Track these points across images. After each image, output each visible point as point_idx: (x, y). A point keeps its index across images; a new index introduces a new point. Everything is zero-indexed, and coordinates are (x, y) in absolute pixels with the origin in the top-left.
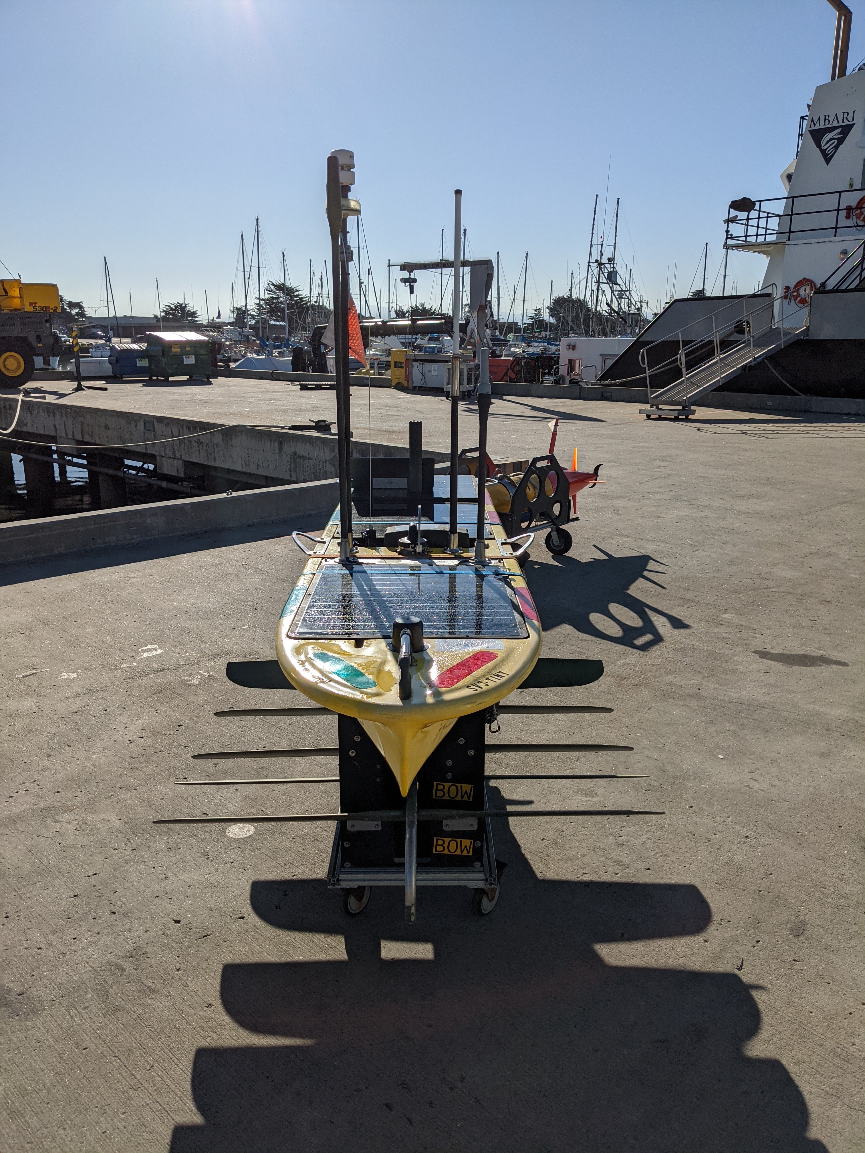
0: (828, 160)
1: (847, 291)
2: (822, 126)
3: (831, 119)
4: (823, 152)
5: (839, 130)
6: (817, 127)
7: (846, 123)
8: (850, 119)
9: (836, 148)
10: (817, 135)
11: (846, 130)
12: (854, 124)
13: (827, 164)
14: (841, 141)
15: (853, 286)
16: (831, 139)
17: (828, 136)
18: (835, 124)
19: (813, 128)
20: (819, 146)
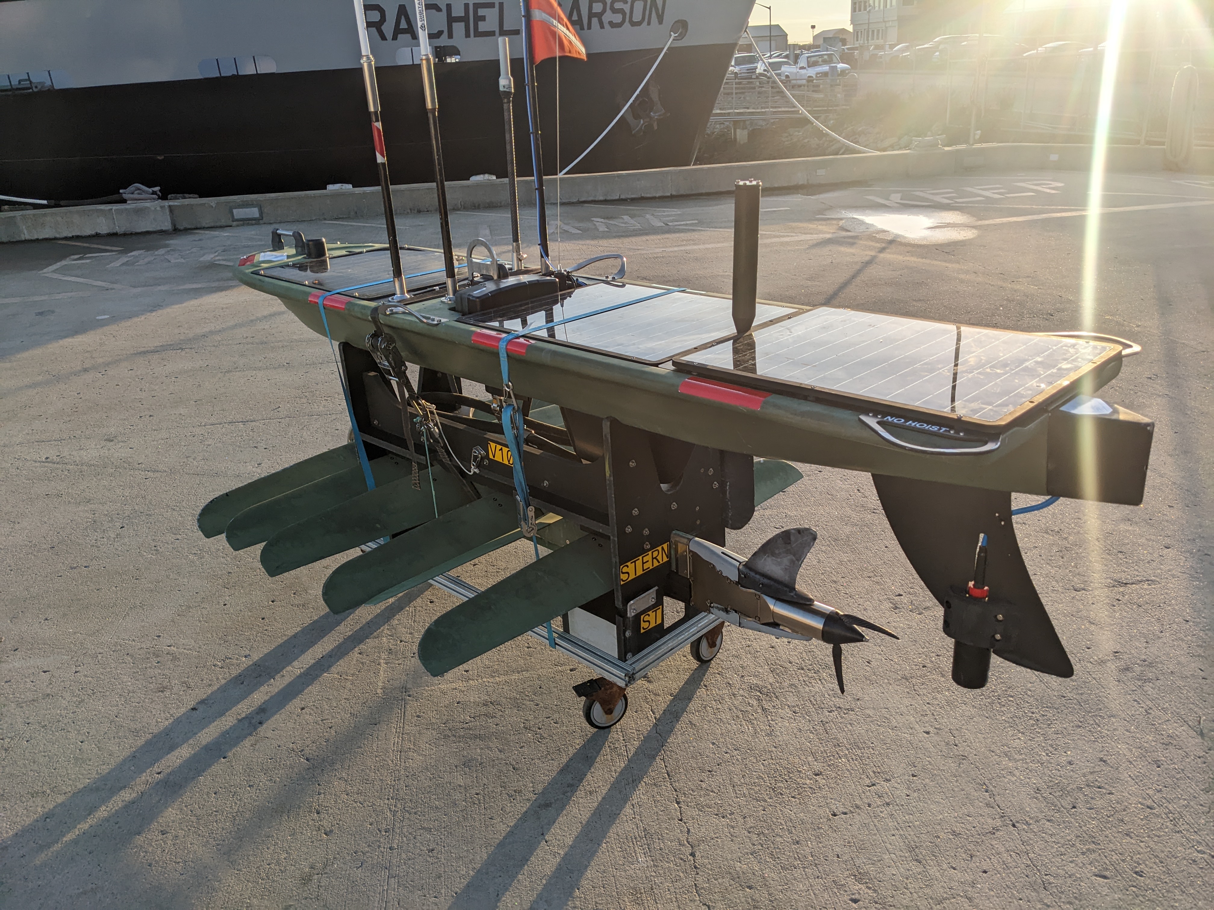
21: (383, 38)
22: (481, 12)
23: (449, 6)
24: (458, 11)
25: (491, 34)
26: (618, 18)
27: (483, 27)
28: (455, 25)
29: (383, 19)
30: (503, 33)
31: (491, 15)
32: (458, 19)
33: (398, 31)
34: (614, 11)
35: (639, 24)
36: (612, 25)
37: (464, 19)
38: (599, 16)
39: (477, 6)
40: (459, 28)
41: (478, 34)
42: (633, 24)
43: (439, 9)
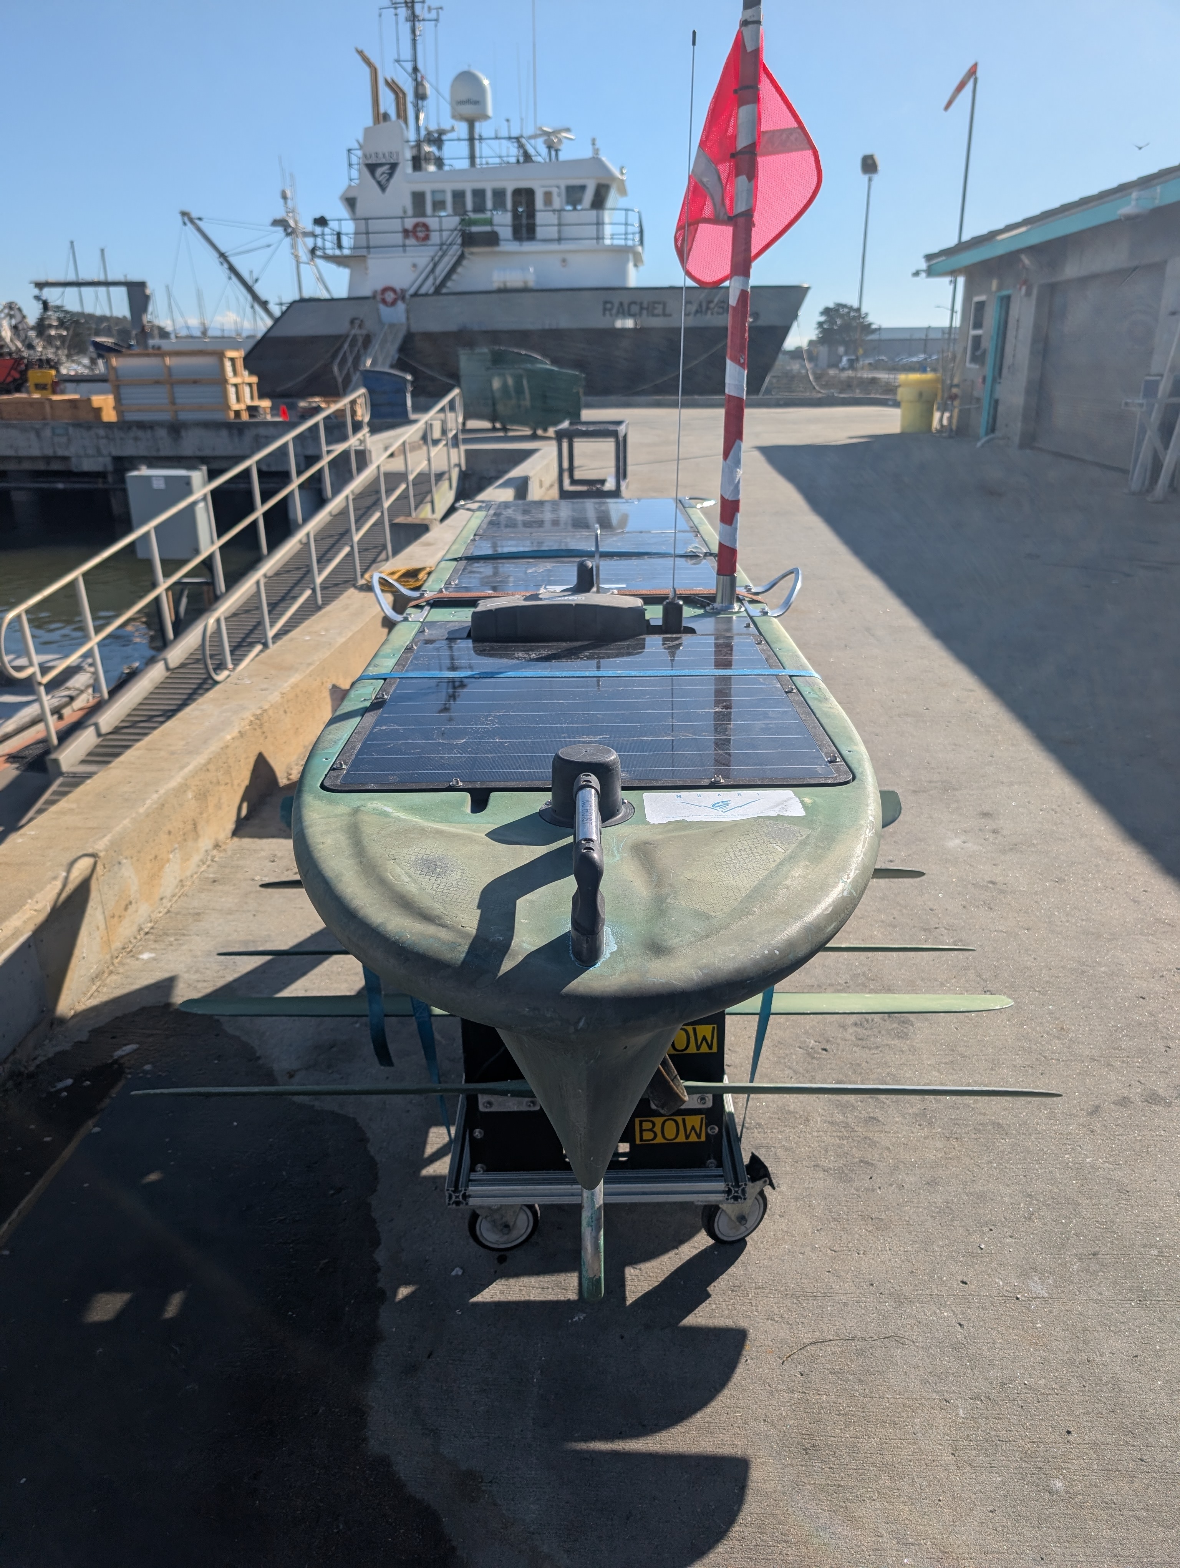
0: (383, 190)
1: (426, 295)
2: (374, 162)
3: (381, 155)
4: (379, 183)
5: (388, 166)
7: (392, 161)
8: (395, 157)
9: (388, 180)
10: (372, 168)
11: (393, 166)
12: (398, 164)
13: (384, 192)
14: (391, 175)
15: (430, 292)
16: (383, 173)
17: (379, 171)
18: (384, 161)
19: (368, 162)
20: (374, 177)
21: (611, 316)
23: (642, 303)
24: (645, 305)
25: (660, 315)
26: (721, 310)
28: (643, 311)
29: (612, 308)
30: (664, 315)
31: (659, 308)
32: (645, 309)
33: (618, 313)
34: (718, 306)
36: (717, 313)
37: (647, 309)
38: (711, 309)
39: (655, 303)
41: (653, 315)
43: (637, 303)
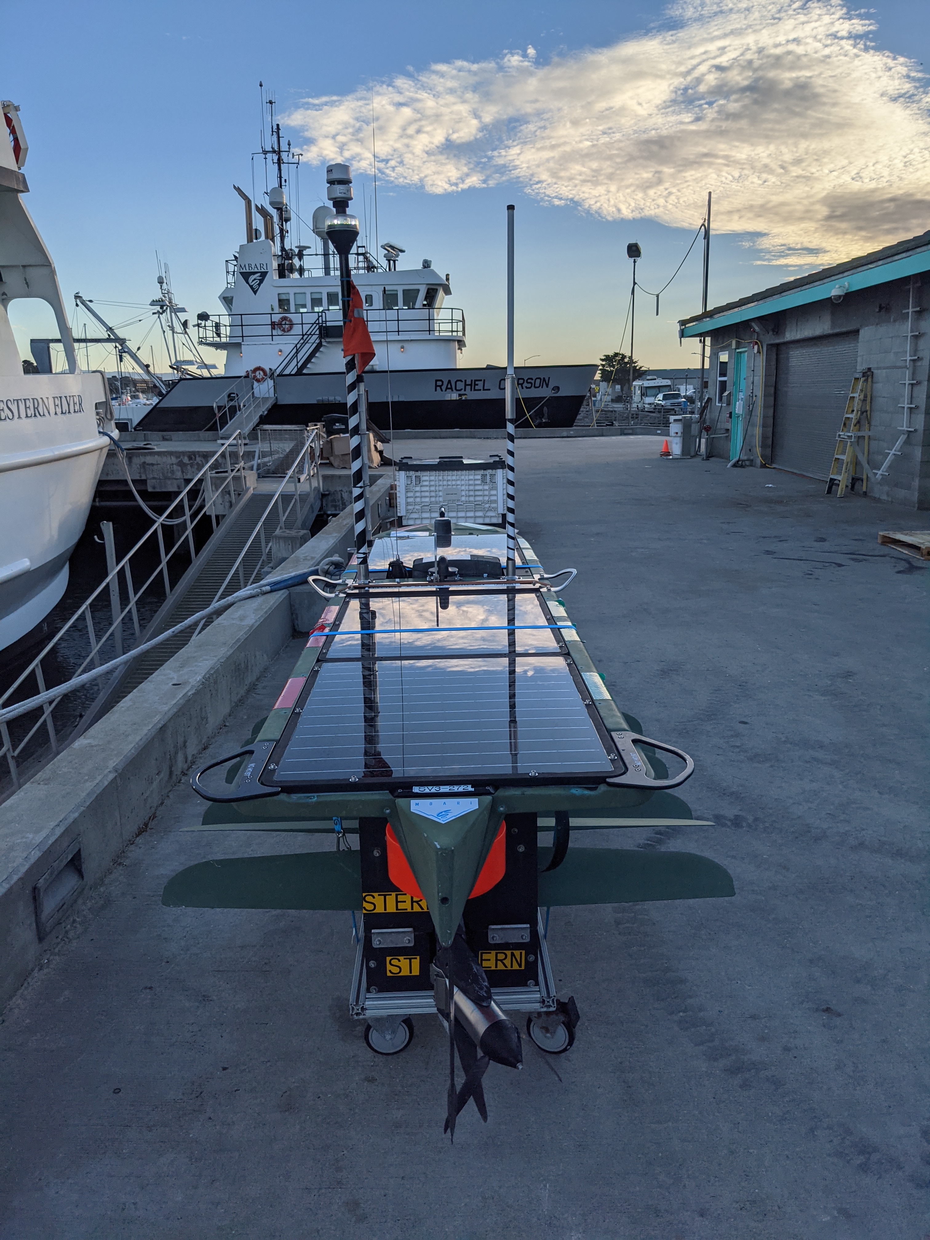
0: (255, 292)
1: (290, 375)
2: (248, 271)
3: (253, 267)
4: (251, 287)
5: (259, 274)
6: (244, 271)
7: (263, 270)
8: (265, 268)
9: (259, 285)
10: (246, 276)
11: (264, 275)
12: (267, 272)
13: (255, 294)
14: (261, 281)
15: (293, 373)
16: (255, 279)
17: (252, 278)
18: (256, 270)
19: (242, 271)
20: (248, 283)
21: (442, 390)
22: (477, 383)
23: (465, 381)
24: (468, 382)
25: (480, 390)
26: (529, 385)
27: (477, 387)
28: (467, 387)
29: (442, 385)
30: (484, 390)
31: (480, 384)
32: (468, 385)
33: (447, 388)
34: (528, 383)
35: (538, 387)
36: (527, 388)
38: (522, 384)
39: (475, 381)
40: (468, 388)
41: (475, 390)
42: (535, 387)
43: (461, 381)
